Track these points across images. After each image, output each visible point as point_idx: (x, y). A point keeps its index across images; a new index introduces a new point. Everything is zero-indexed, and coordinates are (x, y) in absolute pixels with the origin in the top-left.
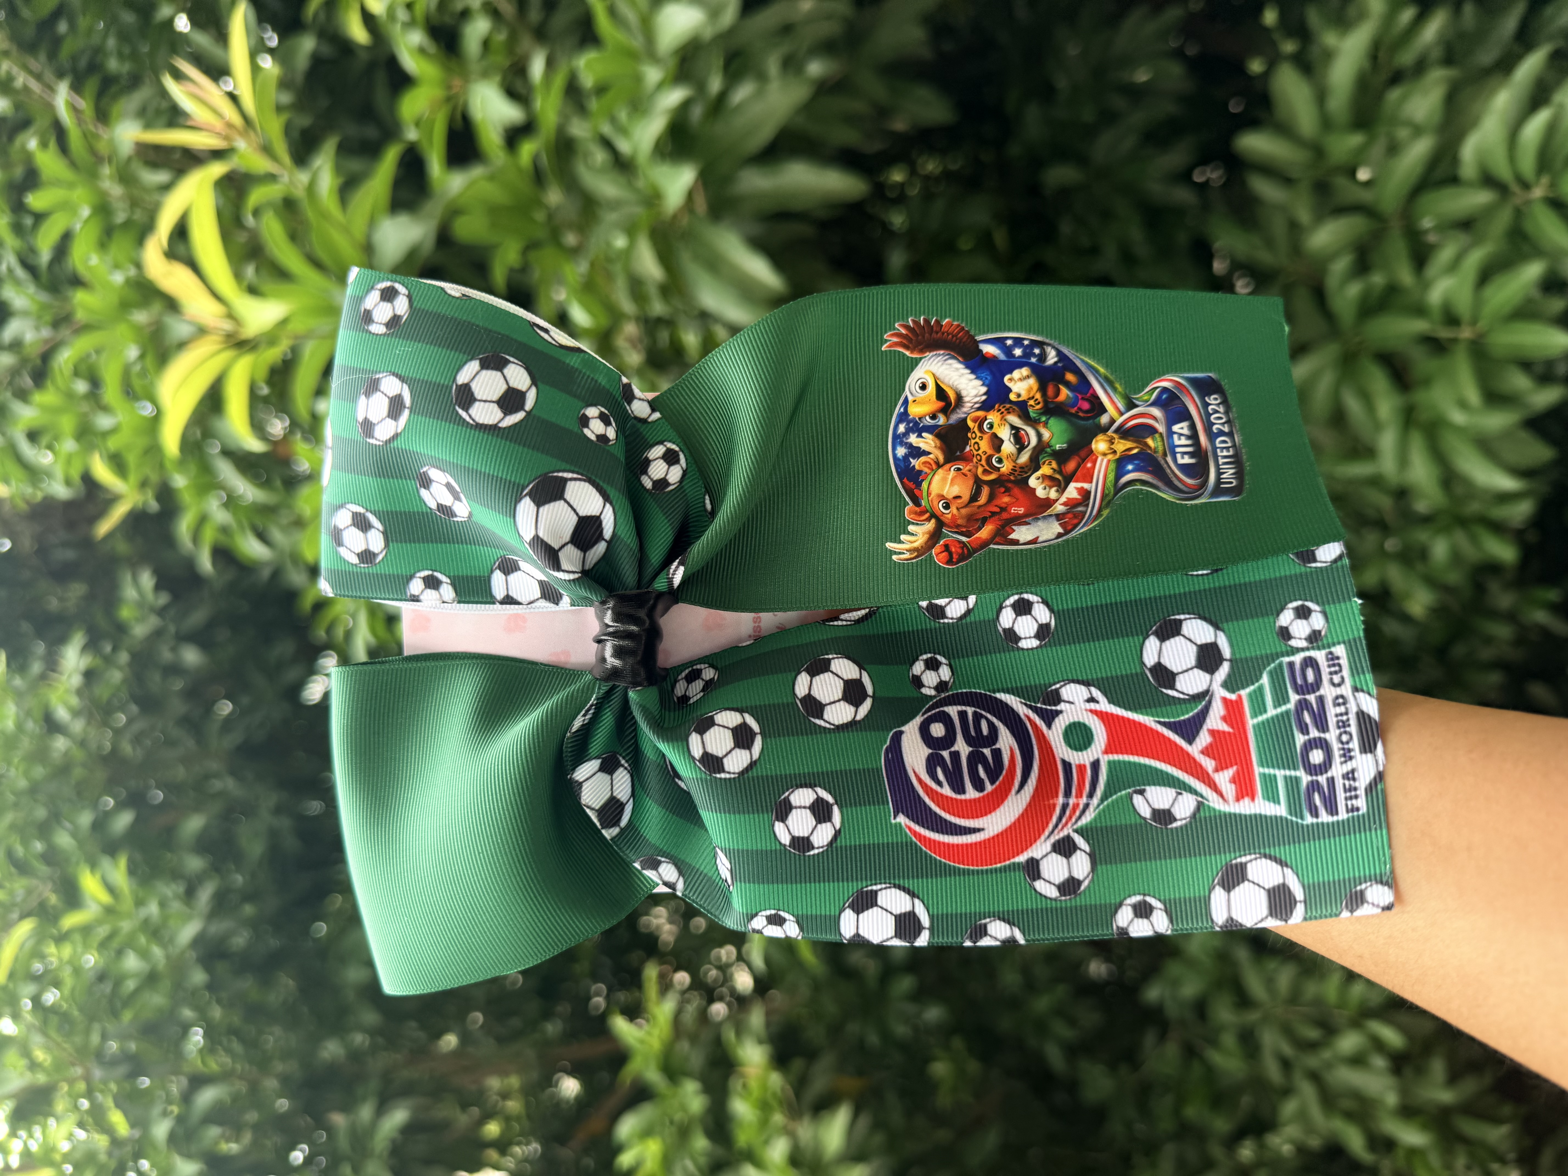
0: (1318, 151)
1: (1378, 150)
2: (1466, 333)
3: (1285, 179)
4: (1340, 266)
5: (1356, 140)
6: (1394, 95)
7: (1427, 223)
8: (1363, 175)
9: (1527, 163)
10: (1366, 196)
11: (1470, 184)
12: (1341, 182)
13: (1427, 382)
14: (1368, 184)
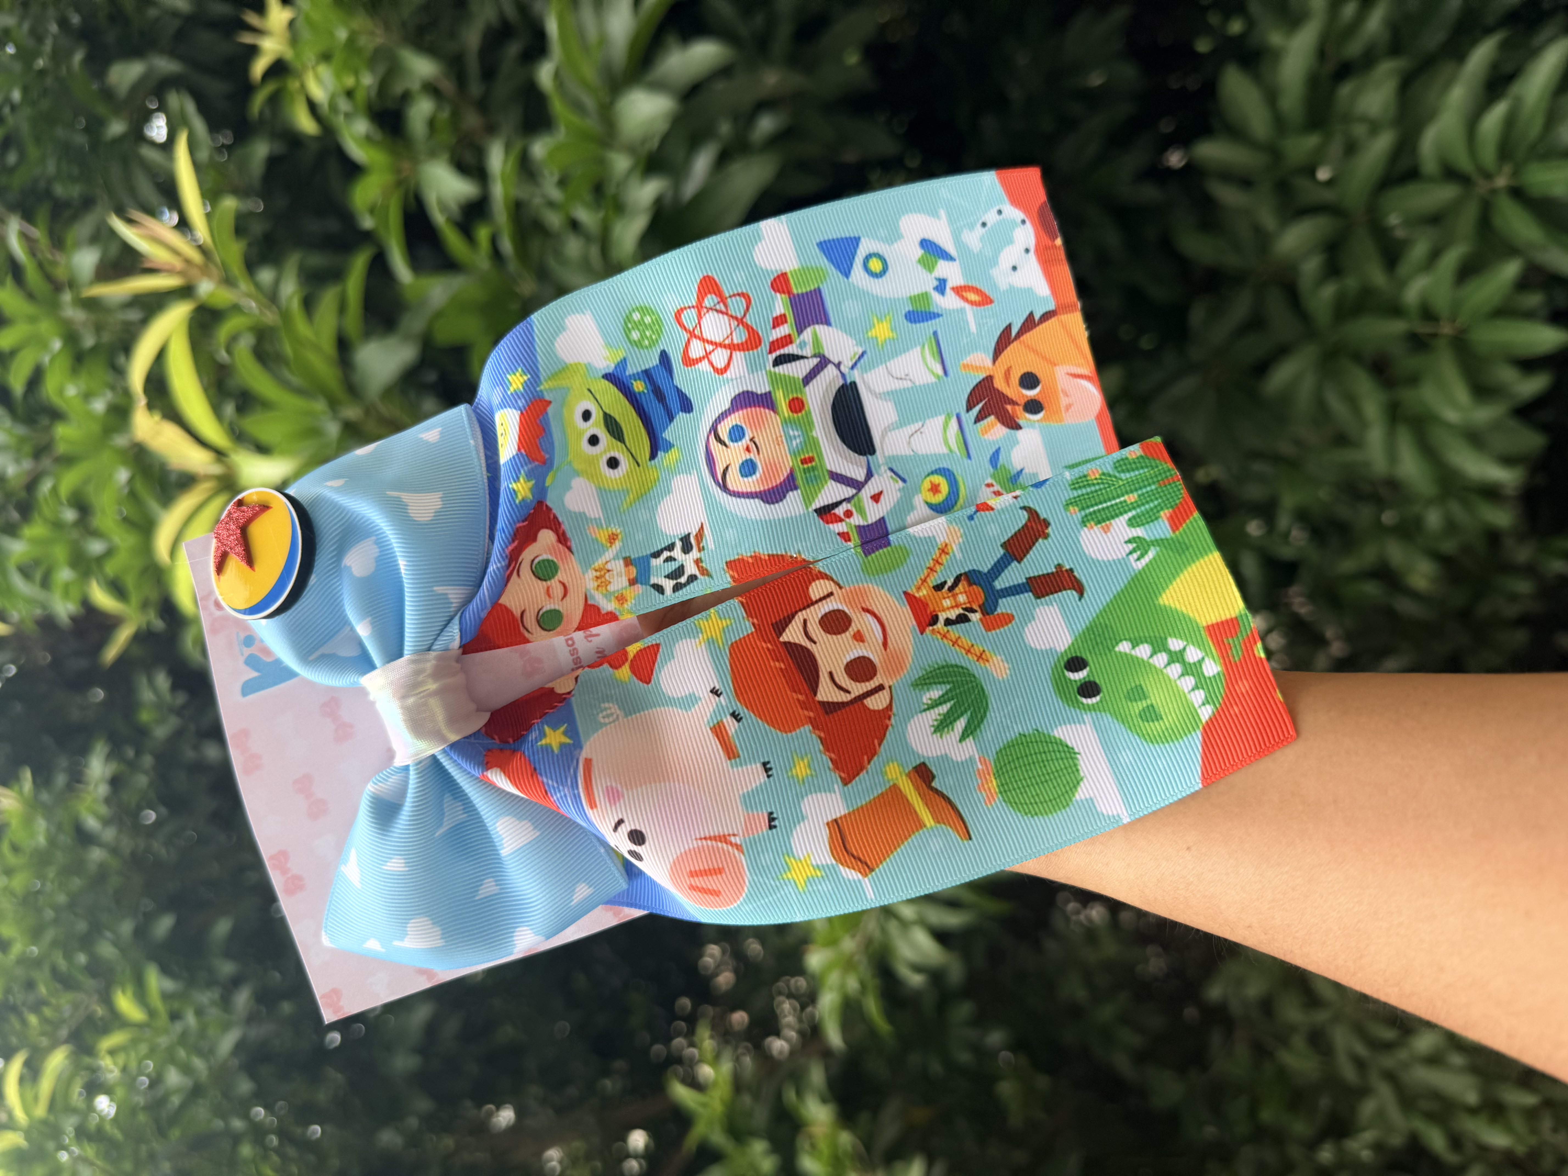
0: (1274, 153)
1: (1336, 148)
2: (1446, 329)
3: (1245, 182)
4: (1311, 266)
5: (1312, 141)
6: (1345, 90)
7: (1393, 220)
8: (1323, 174)
9: (1488, 153)
10: (1328, 196)
11: (1431, 180)
12: (1301, 183)
13: (1414, 380)
14: (1330, 183)
